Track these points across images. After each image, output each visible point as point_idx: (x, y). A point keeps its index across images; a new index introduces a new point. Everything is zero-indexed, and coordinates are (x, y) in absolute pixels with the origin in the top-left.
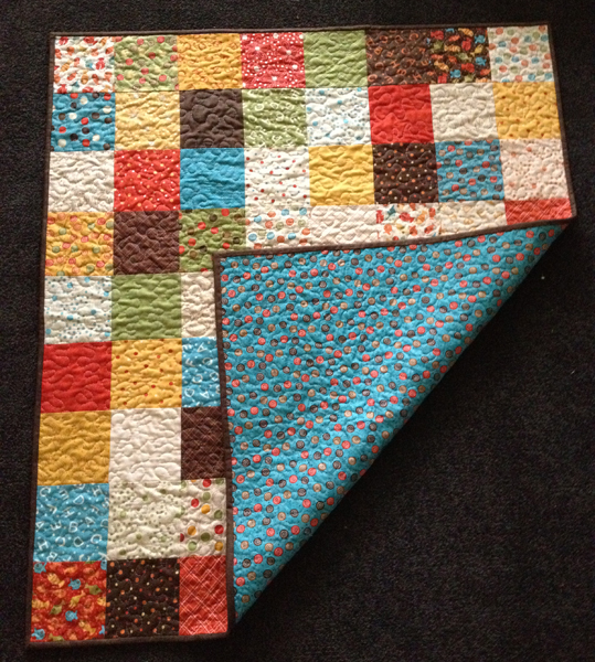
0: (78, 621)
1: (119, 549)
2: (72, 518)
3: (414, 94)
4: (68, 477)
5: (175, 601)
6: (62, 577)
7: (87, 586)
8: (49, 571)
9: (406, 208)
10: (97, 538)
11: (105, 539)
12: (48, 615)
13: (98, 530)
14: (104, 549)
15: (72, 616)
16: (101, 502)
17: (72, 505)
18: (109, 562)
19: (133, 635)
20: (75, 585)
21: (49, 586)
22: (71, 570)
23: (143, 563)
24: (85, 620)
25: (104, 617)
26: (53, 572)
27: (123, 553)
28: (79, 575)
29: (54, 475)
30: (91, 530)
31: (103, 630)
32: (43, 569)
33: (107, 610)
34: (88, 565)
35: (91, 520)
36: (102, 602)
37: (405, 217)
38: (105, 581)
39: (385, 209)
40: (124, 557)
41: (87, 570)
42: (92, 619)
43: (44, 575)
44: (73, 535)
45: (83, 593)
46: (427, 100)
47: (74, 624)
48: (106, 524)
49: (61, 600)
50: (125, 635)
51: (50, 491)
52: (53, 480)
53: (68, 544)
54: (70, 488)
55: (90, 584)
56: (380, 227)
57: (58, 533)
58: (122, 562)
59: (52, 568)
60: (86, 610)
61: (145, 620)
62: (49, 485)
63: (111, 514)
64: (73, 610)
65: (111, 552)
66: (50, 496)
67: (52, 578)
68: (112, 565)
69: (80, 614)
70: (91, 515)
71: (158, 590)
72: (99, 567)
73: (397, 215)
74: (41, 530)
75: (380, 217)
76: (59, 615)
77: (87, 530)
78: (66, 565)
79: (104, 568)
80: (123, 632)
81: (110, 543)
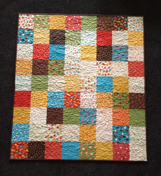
0: (21, 154)
1: (31, 139)
2: (21, 131)
3: (108, 33)
4: (20, 122)
5: (44, 151)
6: (18, 144)
7: (24, 147)
8: (15, 143)
9: (104, 62)
10: (26, 136)
11: (28, 136)
12: (15, 153)
13: (27, 134)
14: (28, 139)
15: (20, 153)
16: (27, 128)
17: (21, 128)
18: (29, 142)
19: (34, 158)
20: (21, 146)
21: (15, 146)
22: (20, 143)
23: (37, 142)
24: (23, 154)
25: (27, 154)
26: (16, 143)
27: (32, 140)
28: (22, 144)
29: (17, 121)
30: (25, 134)
31: (27, 157)
32: (14, 142)
33: (28, 152)
34: (24, 142)
35: (25, 132)
36: (27, 151)
37: (103, 64)
38: (28, 146)
39: (99, 62)
40: (32, 141)
41: (24, 143)
42: (24, 154)
43: (14, 144)
44: (21, 135)
45: (23, 148)
46: (111, 35)
47: (20, 155)
48: (28, 133)
49: (18, 149)
50: (32, 158)
51: (16, 125)
52: (17, 122)
53: (20, 137)
54: (20, 125)
55: (24, 146)
56: (97, 66)
57: (17, 134)
58: (32, 142)
59: (16, 142)
60: (23, 152)
61: (37, 155)
62: (16, 124)
63: (30, 131)
64: (20, 152)
65: (29, 139)
66: (16, 126)
67: (16, 144)
68: (30, 142)
69: (22, 153)
70: (25, 131)
71: (40, 148)
72: (27, 143)
73: (102, 64)
74: (13, 134)
75: (97, 64)
76: (17, 153)
77: (24, 134)
78: (19, 142)
79: (28, 143)
80: (32, 157)
81: (29, 137)
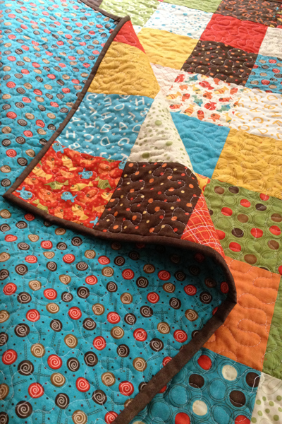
2: (107, 121)
4: (117, 89)
5: (189, 205)
6: (76, 164)
7: (97, 179)
8: (66, 154)
10: (125, 141)
11: (133, 142)
13: (129, 134)
14: (128, 151)
16: (139, 111)
17: (111, 111)
18: (128, 163)
21: (60, 165)
22: (88, 162)
23: (164, 166)
24: (80, 206)
25: (102, 211)
26: (69, 157)
27: (146, 156)
28: (94, 168)
29: (105, 86)
30: (121, 134)
31: (95, 222)
32: (62, 150)
33: (108, 205)
34: (106, 163)
35: (124, 125)
36: (107, 197)
38: (118, 179)
40: (146, 160)
41: (104, 166)
42: (88, 208)
43: (60, 155)
44: (103, 134)
45: (90, 184)
47: (68, 204)
48: (138, 129)
49: (65, 179)
50: (117, 231)
51: (96, 96)
52: (103, 89)
53: (94, 142)
54: (115, 97)
55: (102, 178)
57: (89, 131)
58: (141, 164)
59: (71, 154)
60: (87, 199)
61: (145, 218)
62: (97, 93)
65: (133, 154)
66: (96, 101)
67: (65, 160)
68: (131, 165)
69: (78, 199)
70: (127, 121)
71: (172, 190)
72: (117, 166)
74: (75, 124)
77: (116, 134)
78: (85, 156)
79: (122, 167)
80: (116, 227)
81: (135, 146)
